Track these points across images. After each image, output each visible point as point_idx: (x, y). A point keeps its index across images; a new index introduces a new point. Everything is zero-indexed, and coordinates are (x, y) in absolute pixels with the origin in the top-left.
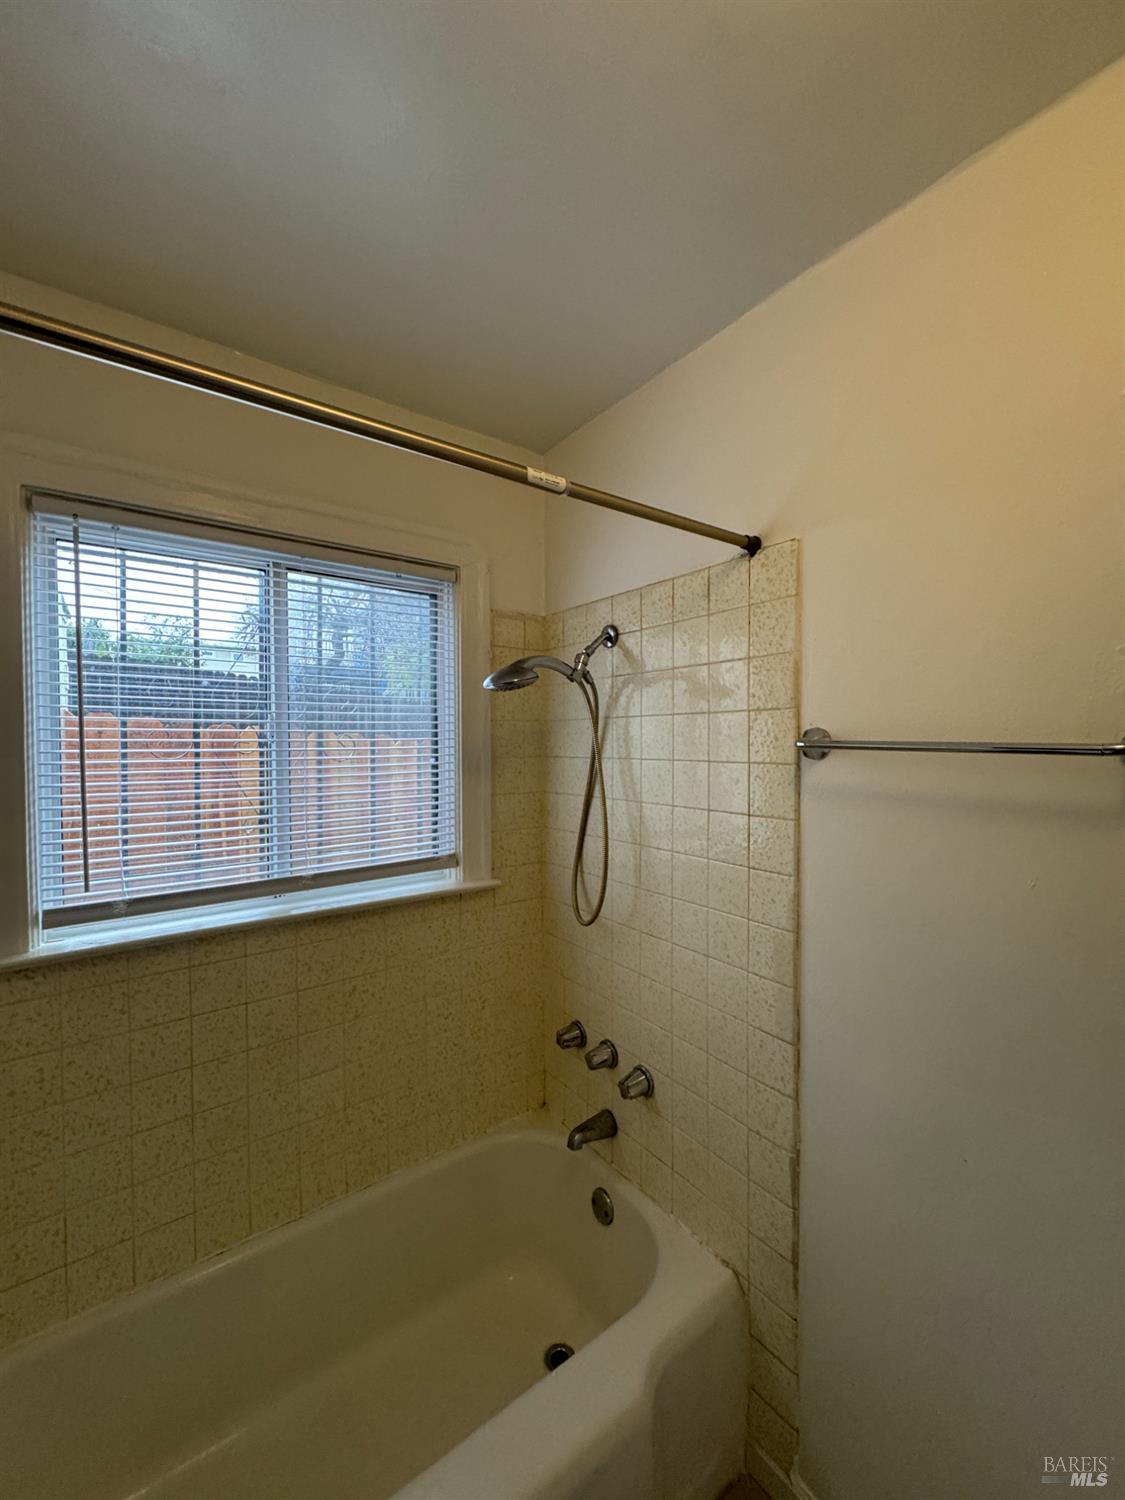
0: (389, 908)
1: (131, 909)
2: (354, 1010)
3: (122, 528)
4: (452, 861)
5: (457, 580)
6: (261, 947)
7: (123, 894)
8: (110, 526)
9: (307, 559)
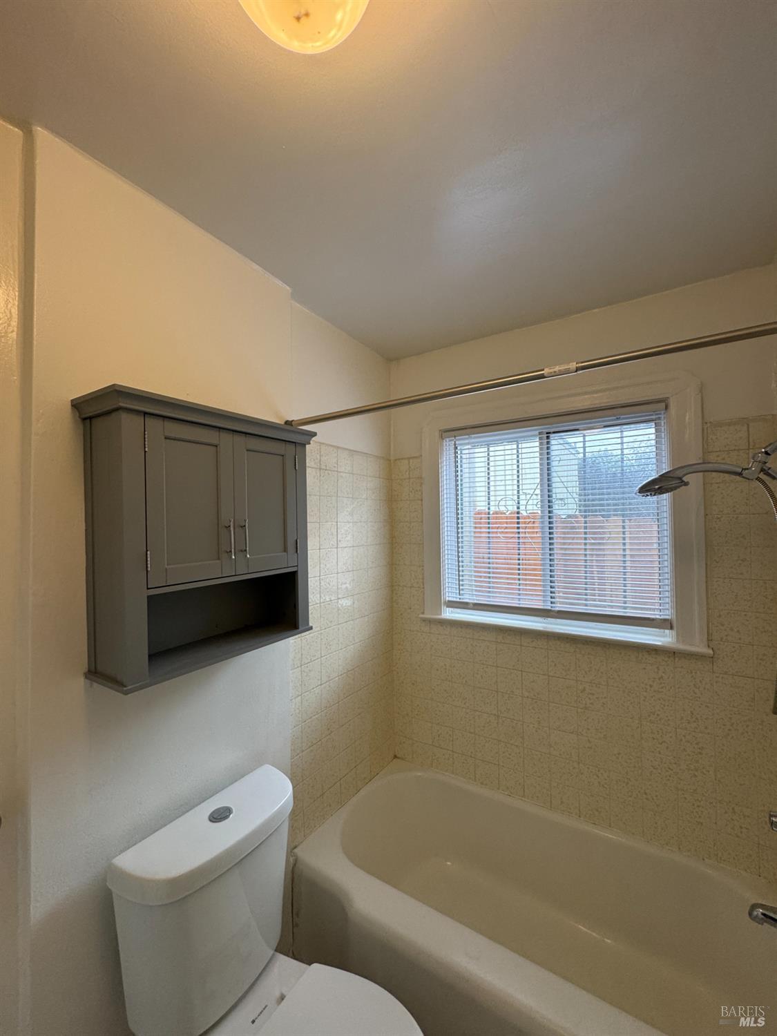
0: (609, 644)
1: (476, 607)
2: (584, 702)
3: (473, 436)
4: (665, 624)
5: (667, 407)
6: (529, 643)
7: (474, 599)
8: (467, 436)
9: (554, 425)
